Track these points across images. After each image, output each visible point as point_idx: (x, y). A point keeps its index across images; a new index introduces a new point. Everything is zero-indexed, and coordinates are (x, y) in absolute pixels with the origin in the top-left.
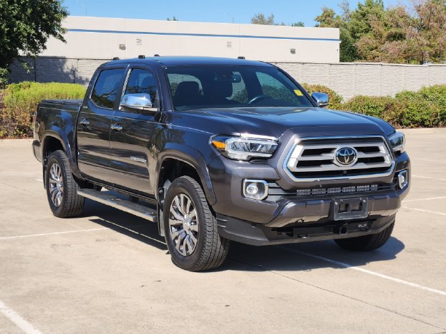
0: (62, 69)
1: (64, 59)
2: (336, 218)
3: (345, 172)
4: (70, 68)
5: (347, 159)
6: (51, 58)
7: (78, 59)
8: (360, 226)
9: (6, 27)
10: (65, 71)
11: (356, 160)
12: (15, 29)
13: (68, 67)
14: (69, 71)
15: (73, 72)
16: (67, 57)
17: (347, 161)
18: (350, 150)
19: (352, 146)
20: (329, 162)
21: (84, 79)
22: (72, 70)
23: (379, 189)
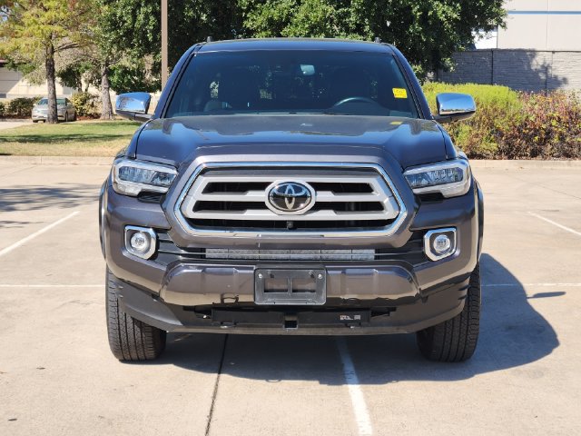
0: (529, 66)
1: (533, 53)
2: (261, 300)
3: (290, 225)
4: (541, 64)
5: (290, 202)
6: (515, 50)
7: (553, 52)
8: (343, 318)
9: (419, 10)
10: (533, 68)
11: (312, 204)
12: (430, 13)
13: (537, 63)
14: (539, 67)
15: (545, 69)
16: (538, 49)
17: (290, 206)
18: (298, 188)
19: (302, 180)
20: (260, 206)
21: (560, 78)
22: (543, 66)
23: (376, 257)
